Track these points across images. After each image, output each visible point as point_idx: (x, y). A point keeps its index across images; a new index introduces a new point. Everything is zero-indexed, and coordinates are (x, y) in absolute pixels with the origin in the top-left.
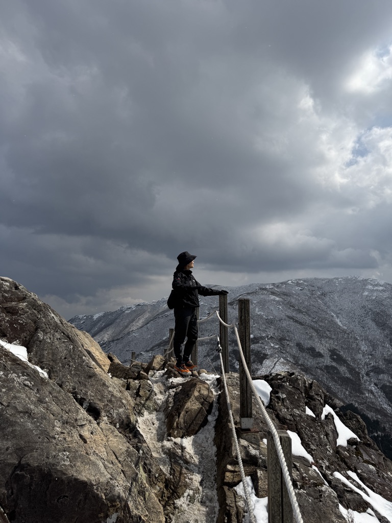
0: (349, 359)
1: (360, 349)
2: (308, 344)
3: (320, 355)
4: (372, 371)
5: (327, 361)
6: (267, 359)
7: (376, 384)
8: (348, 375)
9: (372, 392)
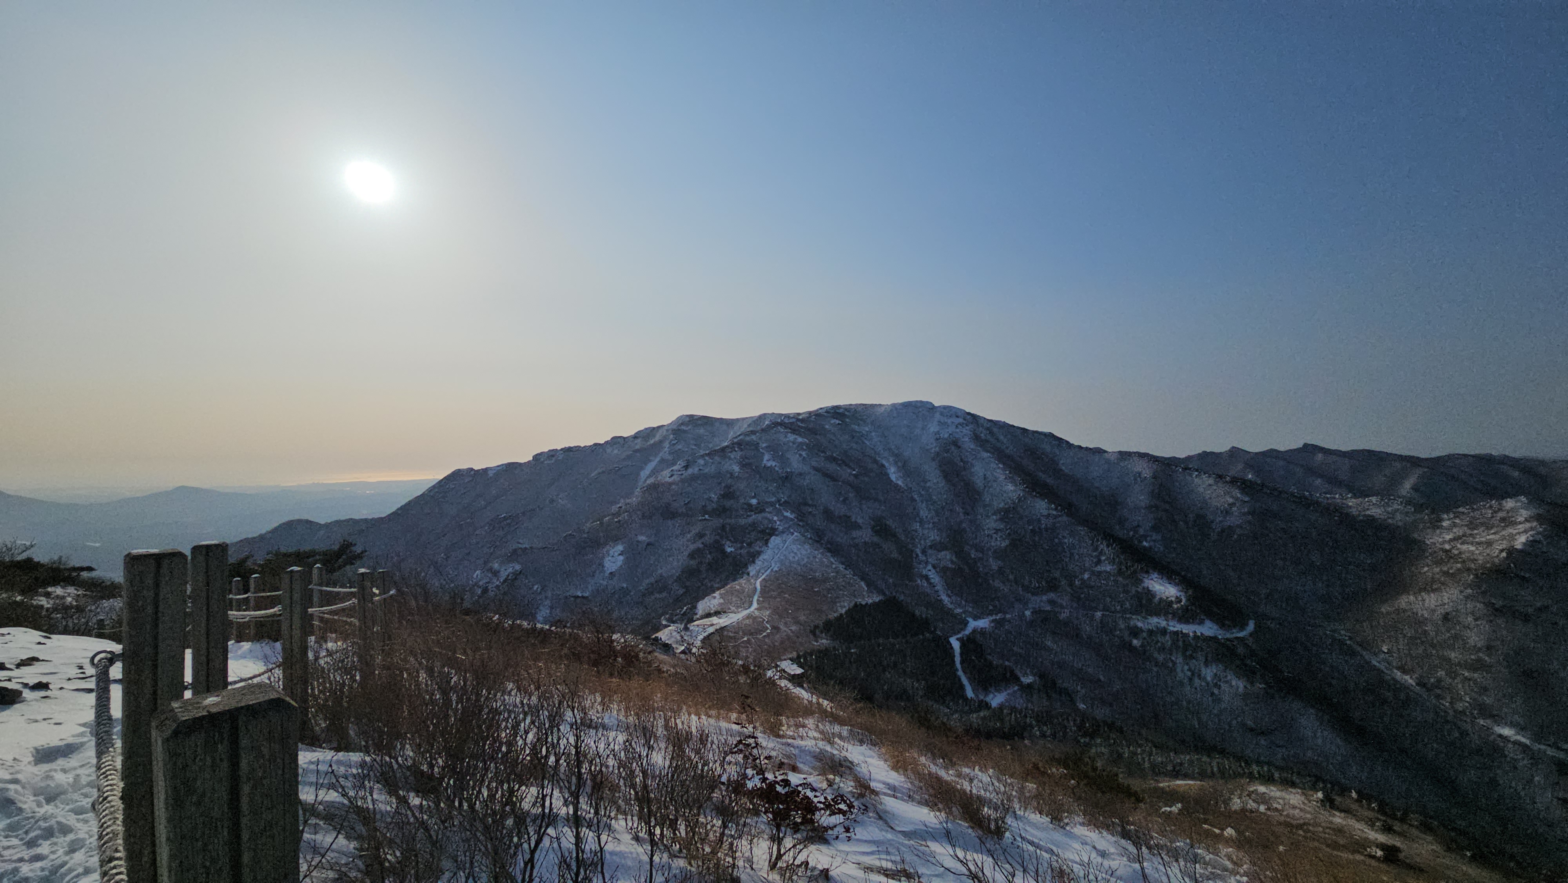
0: (901, 531)
1: (918, 515)
2: (839, 509)
3: (857, 526)
4: (931, 547)
5: (865, 535)
6: (777, 535)
7: (934, 567)
8: (895, 555)
9: (927, 578)
